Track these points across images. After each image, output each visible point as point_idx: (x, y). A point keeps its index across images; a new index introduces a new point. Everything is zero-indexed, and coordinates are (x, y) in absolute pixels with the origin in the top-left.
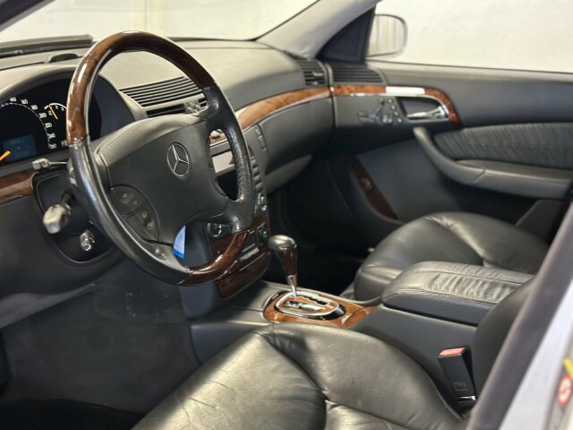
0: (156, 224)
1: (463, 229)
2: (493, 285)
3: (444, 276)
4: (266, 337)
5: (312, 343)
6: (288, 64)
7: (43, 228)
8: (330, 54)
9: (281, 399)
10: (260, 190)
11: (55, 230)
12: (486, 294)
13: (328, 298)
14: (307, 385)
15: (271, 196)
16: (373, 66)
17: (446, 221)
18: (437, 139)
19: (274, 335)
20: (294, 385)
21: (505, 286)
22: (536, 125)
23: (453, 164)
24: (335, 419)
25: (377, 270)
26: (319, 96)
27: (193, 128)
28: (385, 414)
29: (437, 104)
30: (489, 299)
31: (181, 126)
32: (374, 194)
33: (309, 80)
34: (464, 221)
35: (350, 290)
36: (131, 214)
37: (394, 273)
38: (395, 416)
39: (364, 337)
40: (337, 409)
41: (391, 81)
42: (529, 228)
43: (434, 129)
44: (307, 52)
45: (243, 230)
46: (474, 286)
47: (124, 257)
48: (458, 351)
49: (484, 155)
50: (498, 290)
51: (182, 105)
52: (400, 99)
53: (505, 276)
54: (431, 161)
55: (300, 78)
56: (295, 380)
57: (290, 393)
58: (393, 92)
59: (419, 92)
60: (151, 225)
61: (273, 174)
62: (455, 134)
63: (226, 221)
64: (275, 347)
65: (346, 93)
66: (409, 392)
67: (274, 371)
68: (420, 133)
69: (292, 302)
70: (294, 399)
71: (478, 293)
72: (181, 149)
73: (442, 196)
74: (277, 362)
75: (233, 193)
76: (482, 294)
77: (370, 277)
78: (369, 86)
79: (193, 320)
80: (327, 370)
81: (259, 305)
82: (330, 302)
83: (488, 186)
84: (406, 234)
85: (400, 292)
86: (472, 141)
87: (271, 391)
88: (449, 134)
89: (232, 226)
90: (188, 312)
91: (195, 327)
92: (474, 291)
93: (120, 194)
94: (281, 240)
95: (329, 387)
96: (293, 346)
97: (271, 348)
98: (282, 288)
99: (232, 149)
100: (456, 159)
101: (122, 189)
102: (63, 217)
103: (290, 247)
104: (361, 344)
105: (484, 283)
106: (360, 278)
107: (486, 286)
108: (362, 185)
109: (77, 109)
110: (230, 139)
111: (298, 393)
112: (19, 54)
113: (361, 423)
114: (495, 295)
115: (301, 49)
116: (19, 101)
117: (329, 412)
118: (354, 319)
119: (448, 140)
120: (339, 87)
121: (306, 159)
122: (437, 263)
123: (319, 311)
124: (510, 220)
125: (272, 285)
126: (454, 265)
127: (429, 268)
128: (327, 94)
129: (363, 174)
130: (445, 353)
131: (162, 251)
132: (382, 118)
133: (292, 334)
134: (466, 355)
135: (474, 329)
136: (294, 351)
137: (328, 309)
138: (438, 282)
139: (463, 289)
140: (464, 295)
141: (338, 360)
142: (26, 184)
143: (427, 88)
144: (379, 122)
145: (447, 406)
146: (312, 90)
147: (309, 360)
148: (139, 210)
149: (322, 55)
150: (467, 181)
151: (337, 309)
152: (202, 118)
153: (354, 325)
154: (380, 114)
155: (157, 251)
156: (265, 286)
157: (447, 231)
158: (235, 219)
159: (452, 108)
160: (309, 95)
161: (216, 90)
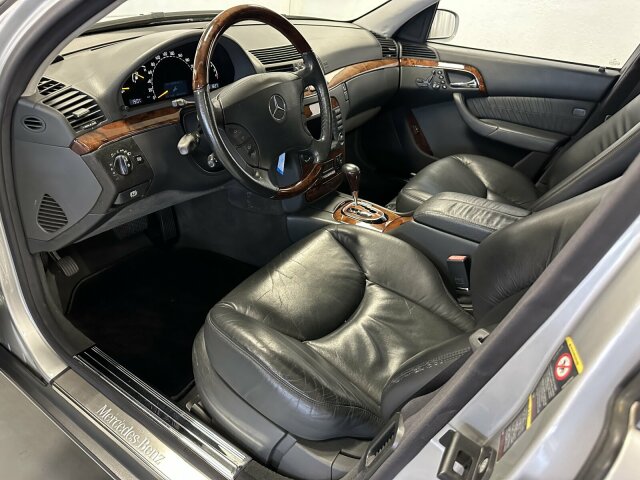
0: (258, 154)
1: (477, 167)
2: (495, 215)
3: (460, 204)
4: (332, 233)
5: (363, 240)
6: (372, 40)
7: (177, 151)
8: (403, 36)
9: (336, 277)
10: (341, 130)
11: (184, 152)
12: (488, 221)
13: (377, 208)
14: (356, 269)
15: (348, 135)
16: (431, 46)
17: (466, 160)
18: (469, 102)
19: (337, 232)
20: (346, 268)
21: (503, 217)
22: (540, 99)
23: (477, 120)
24: (371, 294)
25: (413, 192)
26: (392, 65)
27: (292, 83)
28: (405, 294)
29: (473, 78)
30: (490, 225)
31: (283, 81)
32: (420, 137)
33: (386, 52)
34: (478, 162)
35: (394, 202)
36: (240, 146)
37: (426, 197)
38: (411, 296)
39: (397, 240)
40: (373, 286)
41: (442, 58)
42: (522, 170)
43: (468, 95)
44: (386, 33)
45: (321, 162)
46: (480, 215)
47: (232, 178)
48: (461, 258)
49: (499, 117)
50: (498, 219)
51: (291, 65)
52: (447, 72)
53: (504, 209)
54: (462, 117)
55: (379, 51)
56: (348, 265)
57: (342, 273)
58: (443, 65)
59: (460, 67)
60: (254, 154)
61: (353, 119)
62: (482, 101)
63: (310, 154)
64: (337, 239)
65: (410, 64)
66: (423, 281)
67: (334, 257)
68: (457, 97)
69: (353, 209)
70: (345, 278)
71: (483, 220)
72: (281, 100)
73: (466, 143)
74: (337, 250)
75: (317, 134)
76: (485, 221)
77: (408, 197)
78: (427, 61)
79: (289, 214)
80: (369, 260)
81: (331, 209)
82: (379, 211)
83: (499, 138)
84: (436, 168)
85: (427, 212)
86: (493, 106)
87: (330, 271)
88: (477, 99)
89: (313, 159)
90: (285, 209)
91: (289, 219)
92: (480, 218)
93: (232, 130)
94: (351, 167)
95: (370, 270)
96: (349, 240)
97: (335, 241)
98: (349, 198)
99: (320, 101)
100: (479, 118)
101: (234, 126)
102: (191, 144)
103: (356, 172)
104: (394, 245)
105: (488, 213)
106: (401, 196)
107: (489, 215)
108: (412, 130)
109: (202, 62)
110: (319, 94)
111: (348, 274)
112: (190, 22)
113: (387, 299)
114: (495, 223)
115: (383, 30)
116: (169, 54)
117: (368, 288)
118: (393, 225)
119: (476, 103)
120: (405, 59)
121: (377, 109)
122: (456, 194)
123: (370, 217)
124: (510, 163)
125: (342, 194)
126: (468, 196)
127: (450, 196)
128: (397, 64)
129: (414, 122)
130: (452, 258)
131: (260, 174)
132: (432, 84)
133: (349, 232)
134: (467, 262)
135: (477, 245)
136: (349, 244)
137: (377, 216)
138: (454, 209)
139: (472, 216)
140: (472, 220)
141: (378, 254)
142: (176, 115)
143: (466, 65)
144: (430, 87)
145: (448, 293)
146: (387, 61)
147: (359, 252)
148: (245, 143)
149: (396, 36)
150: (485, 134)
151: (383, 217)
152: (300, 76)
153: (391, 231)
154: (431, 81)
155: (257, 174)
156: (337, 195)
157: (466, 167)
158: (316, 154)
159: (483, 81)
160: (384, 64)
161: (311, 56)
